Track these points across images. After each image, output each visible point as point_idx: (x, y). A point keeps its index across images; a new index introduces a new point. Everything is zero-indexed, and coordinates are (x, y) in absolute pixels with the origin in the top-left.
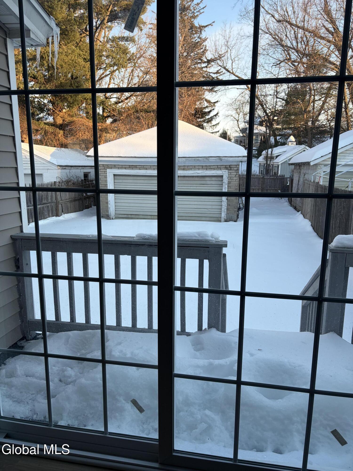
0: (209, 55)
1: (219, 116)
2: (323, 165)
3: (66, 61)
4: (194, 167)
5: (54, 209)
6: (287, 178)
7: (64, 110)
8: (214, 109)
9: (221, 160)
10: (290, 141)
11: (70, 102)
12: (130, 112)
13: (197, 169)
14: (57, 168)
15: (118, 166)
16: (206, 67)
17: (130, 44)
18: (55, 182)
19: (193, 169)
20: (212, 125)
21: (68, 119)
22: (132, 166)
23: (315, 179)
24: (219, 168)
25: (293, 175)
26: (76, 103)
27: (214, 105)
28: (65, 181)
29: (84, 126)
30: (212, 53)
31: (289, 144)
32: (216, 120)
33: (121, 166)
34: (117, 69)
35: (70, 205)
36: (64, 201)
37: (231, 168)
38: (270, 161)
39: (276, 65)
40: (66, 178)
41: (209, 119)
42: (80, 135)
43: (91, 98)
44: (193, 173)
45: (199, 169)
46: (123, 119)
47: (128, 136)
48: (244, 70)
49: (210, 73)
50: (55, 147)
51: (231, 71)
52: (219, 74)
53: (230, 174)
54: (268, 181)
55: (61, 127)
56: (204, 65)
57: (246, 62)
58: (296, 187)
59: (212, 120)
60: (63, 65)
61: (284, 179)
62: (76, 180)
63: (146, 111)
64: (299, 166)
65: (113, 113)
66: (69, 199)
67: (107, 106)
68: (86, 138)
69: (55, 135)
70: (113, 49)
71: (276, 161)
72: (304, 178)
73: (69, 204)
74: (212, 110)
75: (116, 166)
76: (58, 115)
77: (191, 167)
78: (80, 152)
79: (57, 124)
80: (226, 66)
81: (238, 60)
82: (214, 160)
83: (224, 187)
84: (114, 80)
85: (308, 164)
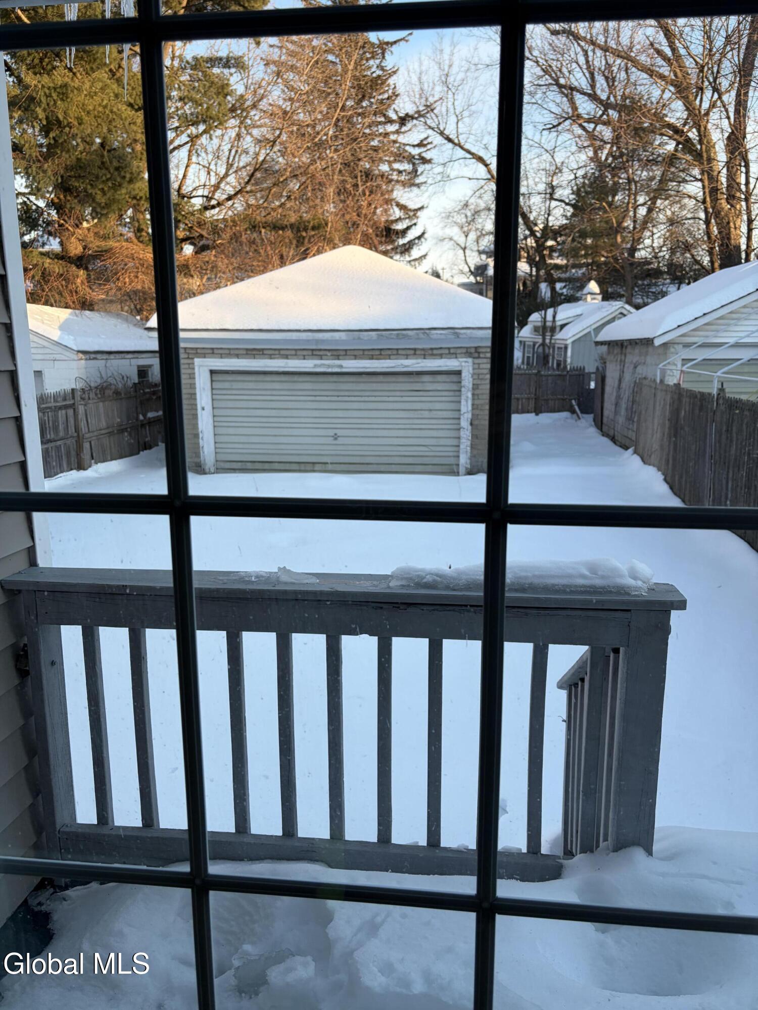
0: (404, 106)
1: (426, 239)
2: (681, 346)
3: (91, 108)
4: (395, 352)
5: (73, 453)
6: (590, 374)
7: (85, 224)
8: (415, 224)
9: (457, 335)
10: (590, 293)
11: (100, 204)
12: (238, 228)
13: (402, 357)
14: (75, 357)
15: (220, 351)
16: (397, 132)
17: (235, 75)
18: (73, 390)
19: (394, 357)
20: (412, 258)
21: (96, 244)
22: (254, 349)
23: (664, 377)
24: (451, 353)
25: (604, 369)
26: (115, 207)
27: (415, 215)
28: (96, 388)
29: (134, 259)
30: (413, 99)
31: (586, 299)
32: (420, 247)
33: (227, 352)
34: (205, 132)
35: (110, 443)
36: (95, 434)
37: (479, 353)
38: (552, 336)
39: (550, 129)
40: (99, 381)
41: (404, 245)
42: (127, 280)
43: (148, 196)
44: (393, 365)
45: (407, 357)
46: (222, 244)
47: (237, 282)
48: (483, 136)
49: (405, 145)
50: (66, 307)
51: (456, 141)
52: (425, 149)
53: (476, 366)
54: (550, 381)
55: (81, 262)
56: (391, 128)
57: (487, 121)
58: (615, 394)
59: (412, 248)
60: (84, 117)
61: (583, 375)
62: (120, 385)
63: (276, 227)
64: (620, 346)
65: (199, 230)
66: (108, 428)
67: (183, 216)
68: (139, 287)
69: (67, 280)
70: (197, 84)
71: (559, 336)
72: (634, 373)
73: (106, 441)
74: (411, 226)
75: (216, 351)
76: (73, 235)
77: (389, 352)
78: (126, 320)
79: (72, 255)
80: (444, 129)
81: (470, 116)
82: (443, 337)
83: (463, 398)
84: (198, 155)
85: (648, 342)
